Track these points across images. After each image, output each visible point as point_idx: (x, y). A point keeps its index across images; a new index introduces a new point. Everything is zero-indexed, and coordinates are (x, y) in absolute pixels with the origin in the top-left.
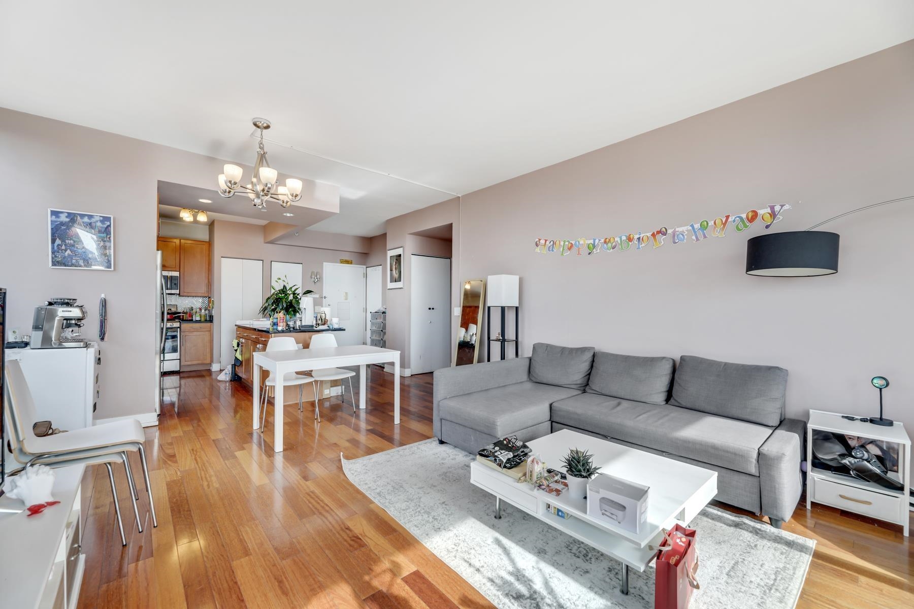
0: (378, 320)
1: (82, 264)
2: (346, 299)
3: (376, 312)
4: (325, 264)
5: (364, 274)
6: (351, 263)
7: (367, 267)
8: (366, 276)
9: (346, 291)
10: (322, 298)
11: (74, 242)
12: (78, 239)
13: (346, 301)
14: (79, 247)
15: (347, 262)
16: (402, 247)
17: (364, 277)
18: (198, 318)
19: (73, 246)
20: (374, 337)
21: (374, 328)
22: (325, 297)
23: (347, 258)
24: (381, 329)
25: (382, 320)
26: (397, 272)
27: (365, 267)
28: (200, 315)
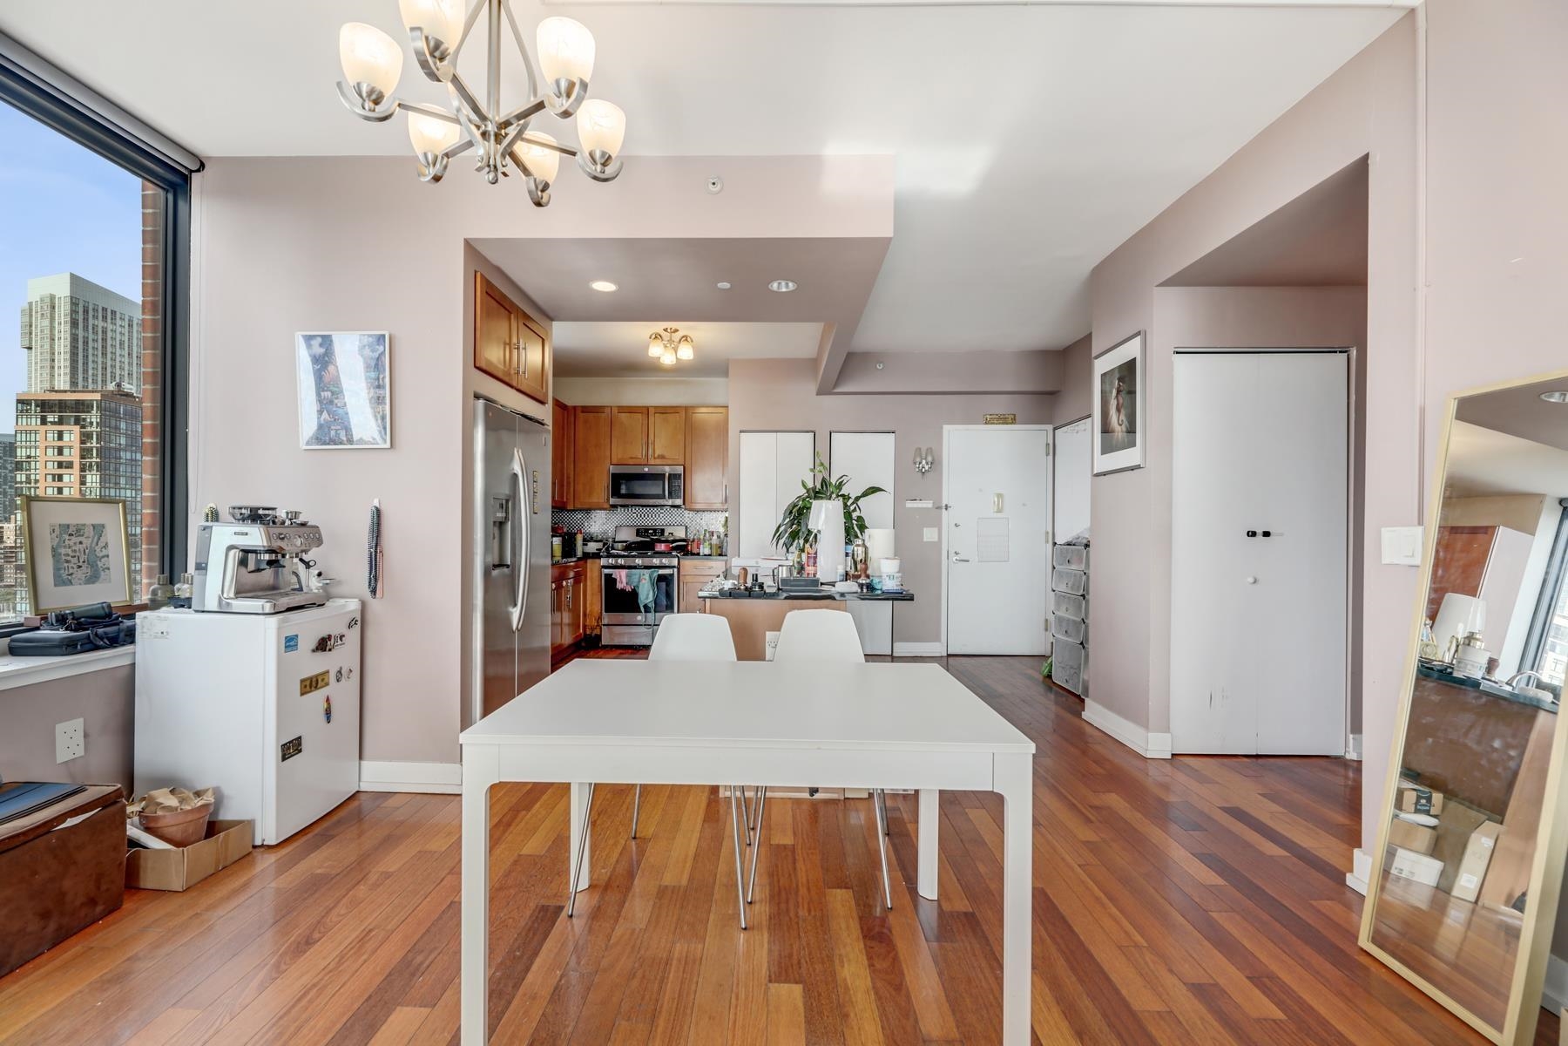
0: (1074, 567)
1: (345, 439)
2: (999, 511)
3: (1069, 545)
4: (946, 428)
5: (1048, 445)
6: (1014, 421)
7: (1055, 429)
8: (1052, 450)
9: (999, 492)
10: (939, 508)
11: (333, 393)
12: (338, 387)
13: (999, 515)
14: (339, 405)
15: (1003, 420)
16: (1138, 334)
17: (1048, 454)
18: (707, 551)
19: (331, 402)
20: (1062, 613)
21: (1062, 588)
22: (946, 508)
23: (1001, 411)
24: (1081, 592)
25: (1083, 567)
26: (1122, 417)
27: (1050, 427)
28: (711, 544)
